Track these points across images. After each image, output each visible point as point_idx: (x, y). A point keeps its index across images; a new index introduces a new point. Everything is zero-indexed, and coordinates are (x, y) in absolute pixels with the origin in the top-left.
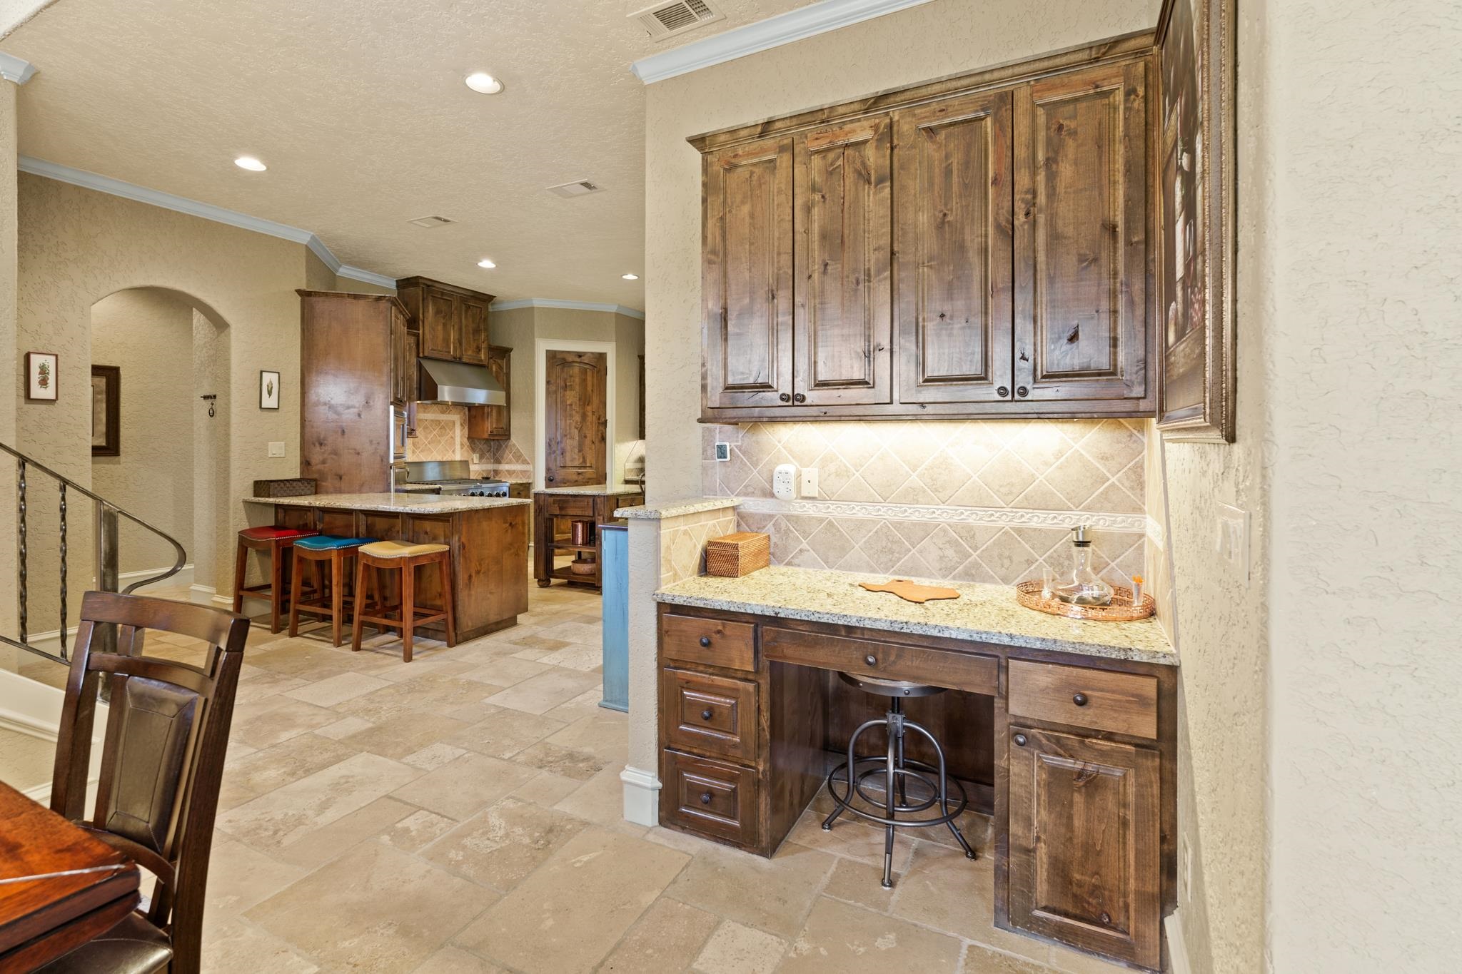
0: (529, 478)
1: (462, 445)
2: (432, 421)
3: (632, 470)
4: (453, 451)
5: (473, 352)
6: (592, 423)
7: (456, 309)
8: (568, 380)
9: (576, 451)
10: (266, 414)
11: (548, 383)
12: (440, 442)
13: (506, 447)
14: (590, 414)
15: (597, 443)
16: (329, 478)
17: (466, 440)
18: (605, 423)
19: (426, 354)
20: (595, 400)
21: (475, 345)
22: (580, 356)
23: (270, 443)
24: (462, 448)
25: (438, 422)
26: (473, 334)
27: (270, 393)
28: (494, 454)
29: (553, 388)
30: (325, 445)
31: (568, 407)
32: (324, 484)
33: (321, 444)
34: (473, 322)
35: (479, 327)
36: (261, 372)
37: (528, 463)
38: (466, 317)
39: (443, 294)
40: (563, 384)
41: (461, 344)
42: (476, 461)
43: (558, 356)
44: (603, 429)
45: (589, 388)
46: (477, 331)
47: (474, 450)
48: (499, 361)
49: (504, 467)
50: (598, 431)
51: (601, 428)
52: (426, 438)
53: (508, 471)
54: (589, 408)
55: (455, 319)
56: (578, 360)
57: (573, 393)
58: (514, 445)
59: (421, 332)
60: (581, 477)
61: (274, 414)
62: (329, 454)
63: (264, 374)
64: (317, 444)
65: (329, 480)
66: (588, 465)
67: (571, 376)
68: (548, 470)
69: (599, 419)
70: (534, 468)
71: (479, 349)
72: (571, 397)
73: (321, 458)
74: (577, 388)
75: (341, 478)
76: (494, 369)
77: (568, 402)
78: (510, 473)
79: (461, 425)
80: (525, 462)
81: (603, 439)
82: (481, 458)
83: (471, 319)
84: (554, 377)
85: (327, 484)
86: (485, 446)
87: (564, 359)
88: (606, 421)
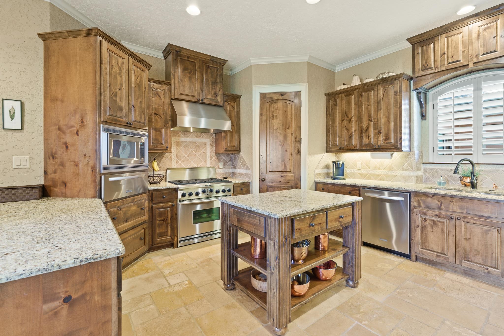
0: (249, 178)
1: (211, 157)
2: (190, 142)
3: (319, 174)
4: (205, 161)
5: (212, 96)
6: (291, 142)
7: (199, 68)
8: (275, 112)
9: (280, 161)
10: (10, 133)
11: (261, 115)
12: (195, 155)
13: (238, 158)
14: (289, 135)
15: (294, 155)
16: (58, 185)
17: (214, 154)
18: (300, 141)
19: (176, 97)
20: (293, 125)
21: (213, 92)
22: (282, 95)
23: (14, 157)
24: (211, 159)
25: (195, 143)
26: (212, 85)
27: (12, 117)
28: (233, 163)
29: (264, 118)
30: (56, 158)
31: (275, 131)
32: (55, 189)
33: (53, 158)
34: (212, 76)
35: (216, 80)
36: (3, 99)
37: (249, 169)
38: (206, 74)
39: (188, 57)
40: (271, 115)
41: (203, 91)
42: (221, 166)
43: (268, 96)
44: (299, 146)
45: (289, 117)
46: (215, 83)
47: (219, 160)
48: (232, 103)
49: (237, 171)
50: (295, 146)
51: (297, 144)
52: (186, 153)
53: (239, 173)
54: (289, 131)
55: (197, 75)
56: (281, 97)
57: (278, 121)
58: (242, 157)
59: (172, 82)
60: (283, 178)
61: (19, 134)
62: (58, 166)
63: (5, 101)
64: (51, 158)
65: (59, 187)
66: (288, 170)
67: (276, 110)
68: (261, 174)
69: (296, 138)
70: (252, 172)
71: (216, 95)
72: (276, 123)
73: (53, 169)
74: (281, 117)
75: (66, 185)
76: (228, 108)
77: (275, 128)
78: (241, 174)
79: (211, 145)
80: (247, 168)
81: (299, 152)
82: (224, 165)
83: (210, 75)
84: (265, 110)
85: (57, 190)
86: (227, 158)
87: (272, 98)
88: (301, 139)
